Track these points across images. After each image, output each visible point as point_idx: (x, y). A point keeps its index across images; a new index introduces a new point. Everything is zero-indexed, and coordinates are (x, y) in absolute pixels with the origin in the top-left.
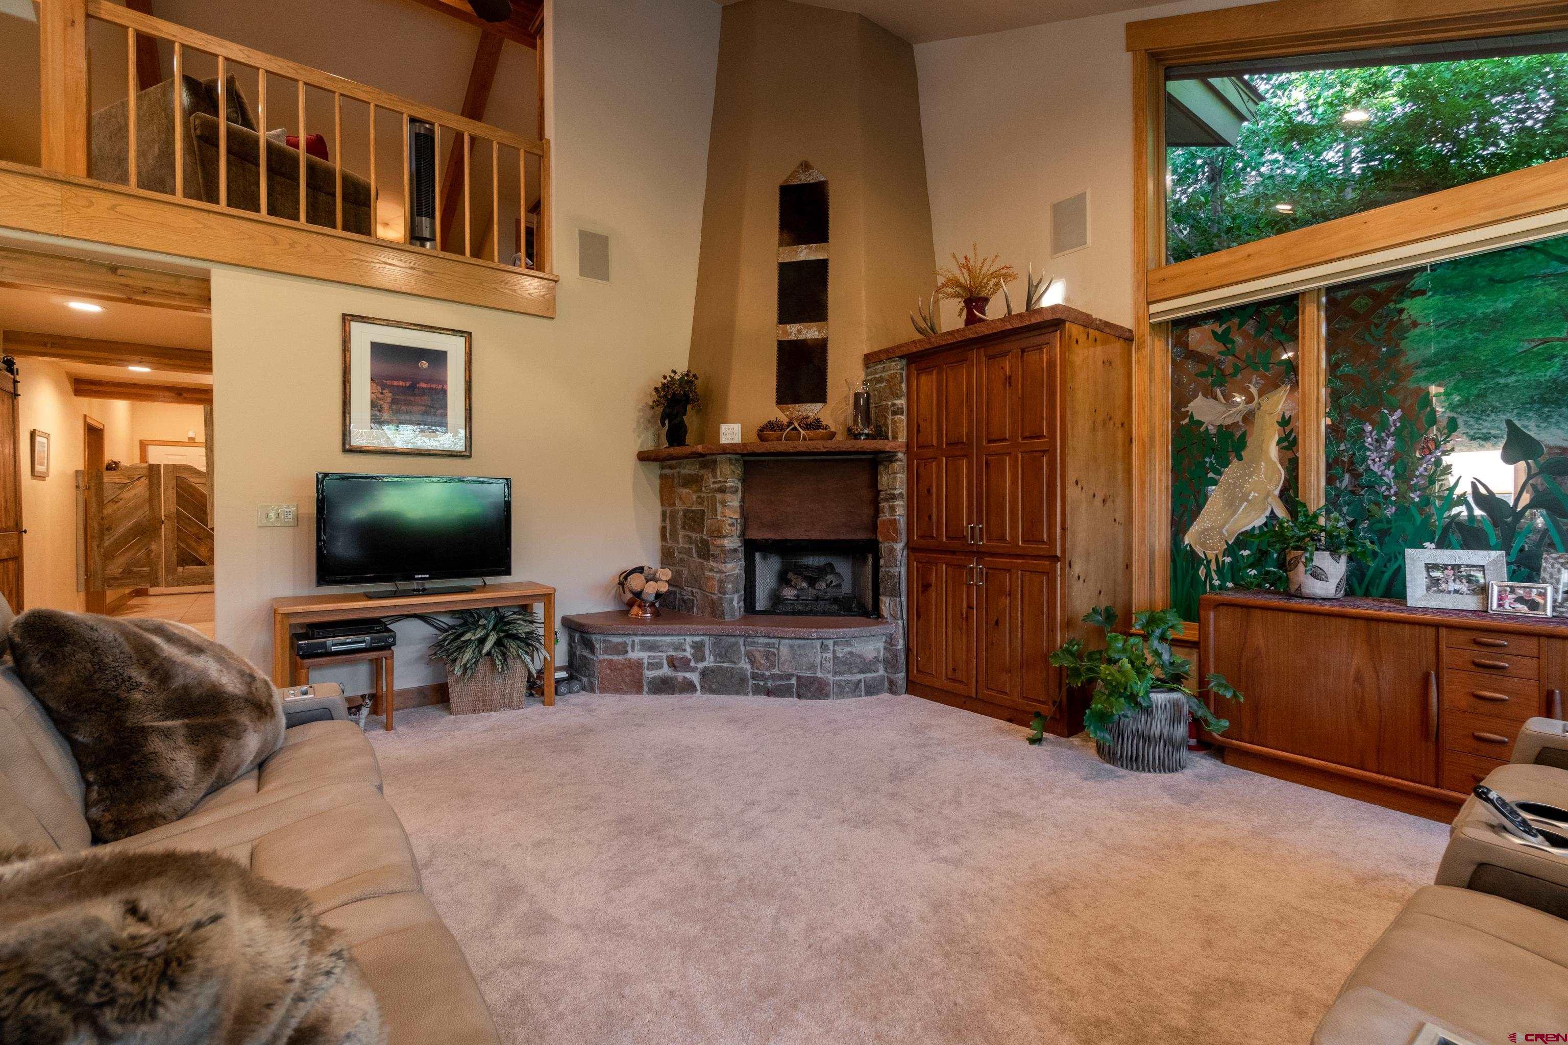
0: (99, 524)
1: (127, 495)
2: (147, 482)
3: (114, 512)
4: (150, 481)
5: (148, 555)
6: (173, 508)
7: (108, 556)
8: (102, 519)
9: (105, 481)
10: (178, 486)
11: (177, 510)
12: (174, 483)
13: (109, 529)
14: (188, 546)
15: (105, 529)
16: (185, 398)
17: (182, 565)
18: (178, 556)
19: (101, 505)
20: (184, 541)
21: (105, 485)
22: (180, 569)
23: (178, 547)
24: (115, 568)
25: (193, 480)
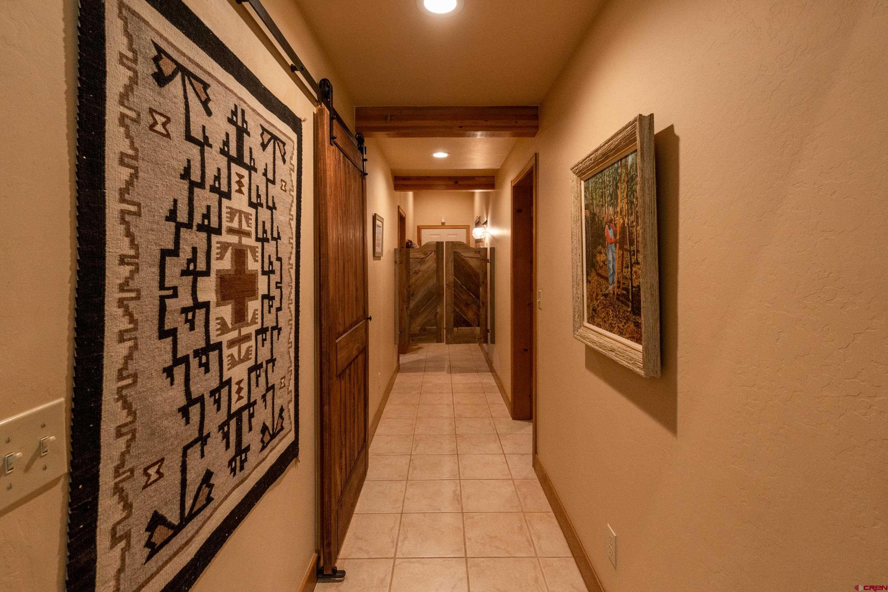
0: (407, 290)
1: (424, 267)
2: (435, 256)
3: (416, 281)
4: (437, 256)
5: (435, 316)
6: (452, 278)
7: (412, 317)
8: (409, 286)
9: (411, 256)
10: (455, 260)
11: (454, 280)
12: (452, 257)
13: (413, 295)
14: (461, 309)
15: (411, 295)
16: (460, 185)
17: (457, 327)
18: (454, 319)
19: (408, 276)
20: (458, 306)
21: (411, 260)
22: (455, 329)
23: (455, 311)
24: (416, 327)
25: (465, 254)
